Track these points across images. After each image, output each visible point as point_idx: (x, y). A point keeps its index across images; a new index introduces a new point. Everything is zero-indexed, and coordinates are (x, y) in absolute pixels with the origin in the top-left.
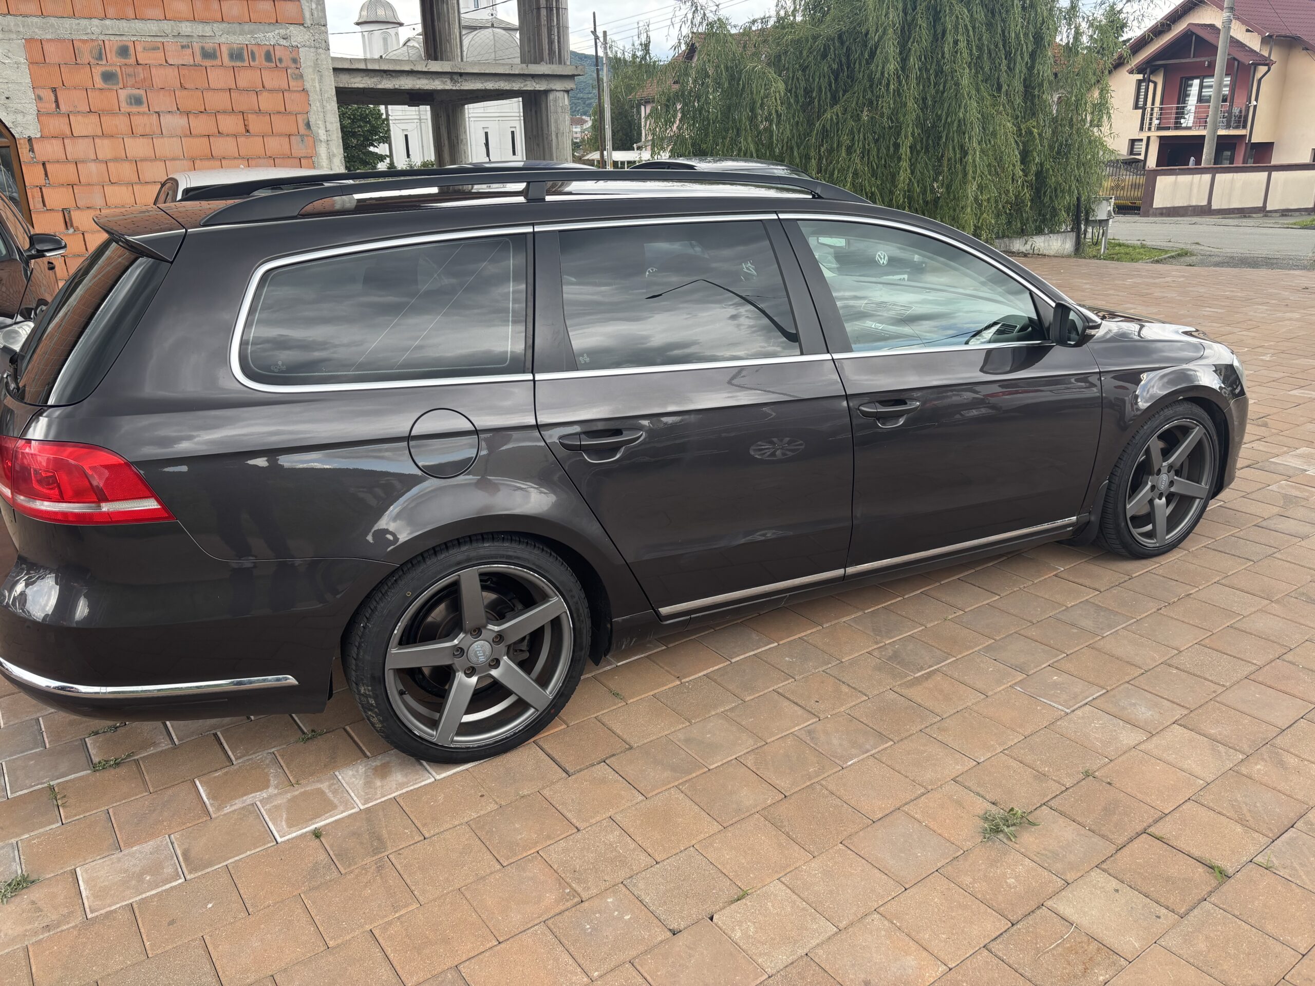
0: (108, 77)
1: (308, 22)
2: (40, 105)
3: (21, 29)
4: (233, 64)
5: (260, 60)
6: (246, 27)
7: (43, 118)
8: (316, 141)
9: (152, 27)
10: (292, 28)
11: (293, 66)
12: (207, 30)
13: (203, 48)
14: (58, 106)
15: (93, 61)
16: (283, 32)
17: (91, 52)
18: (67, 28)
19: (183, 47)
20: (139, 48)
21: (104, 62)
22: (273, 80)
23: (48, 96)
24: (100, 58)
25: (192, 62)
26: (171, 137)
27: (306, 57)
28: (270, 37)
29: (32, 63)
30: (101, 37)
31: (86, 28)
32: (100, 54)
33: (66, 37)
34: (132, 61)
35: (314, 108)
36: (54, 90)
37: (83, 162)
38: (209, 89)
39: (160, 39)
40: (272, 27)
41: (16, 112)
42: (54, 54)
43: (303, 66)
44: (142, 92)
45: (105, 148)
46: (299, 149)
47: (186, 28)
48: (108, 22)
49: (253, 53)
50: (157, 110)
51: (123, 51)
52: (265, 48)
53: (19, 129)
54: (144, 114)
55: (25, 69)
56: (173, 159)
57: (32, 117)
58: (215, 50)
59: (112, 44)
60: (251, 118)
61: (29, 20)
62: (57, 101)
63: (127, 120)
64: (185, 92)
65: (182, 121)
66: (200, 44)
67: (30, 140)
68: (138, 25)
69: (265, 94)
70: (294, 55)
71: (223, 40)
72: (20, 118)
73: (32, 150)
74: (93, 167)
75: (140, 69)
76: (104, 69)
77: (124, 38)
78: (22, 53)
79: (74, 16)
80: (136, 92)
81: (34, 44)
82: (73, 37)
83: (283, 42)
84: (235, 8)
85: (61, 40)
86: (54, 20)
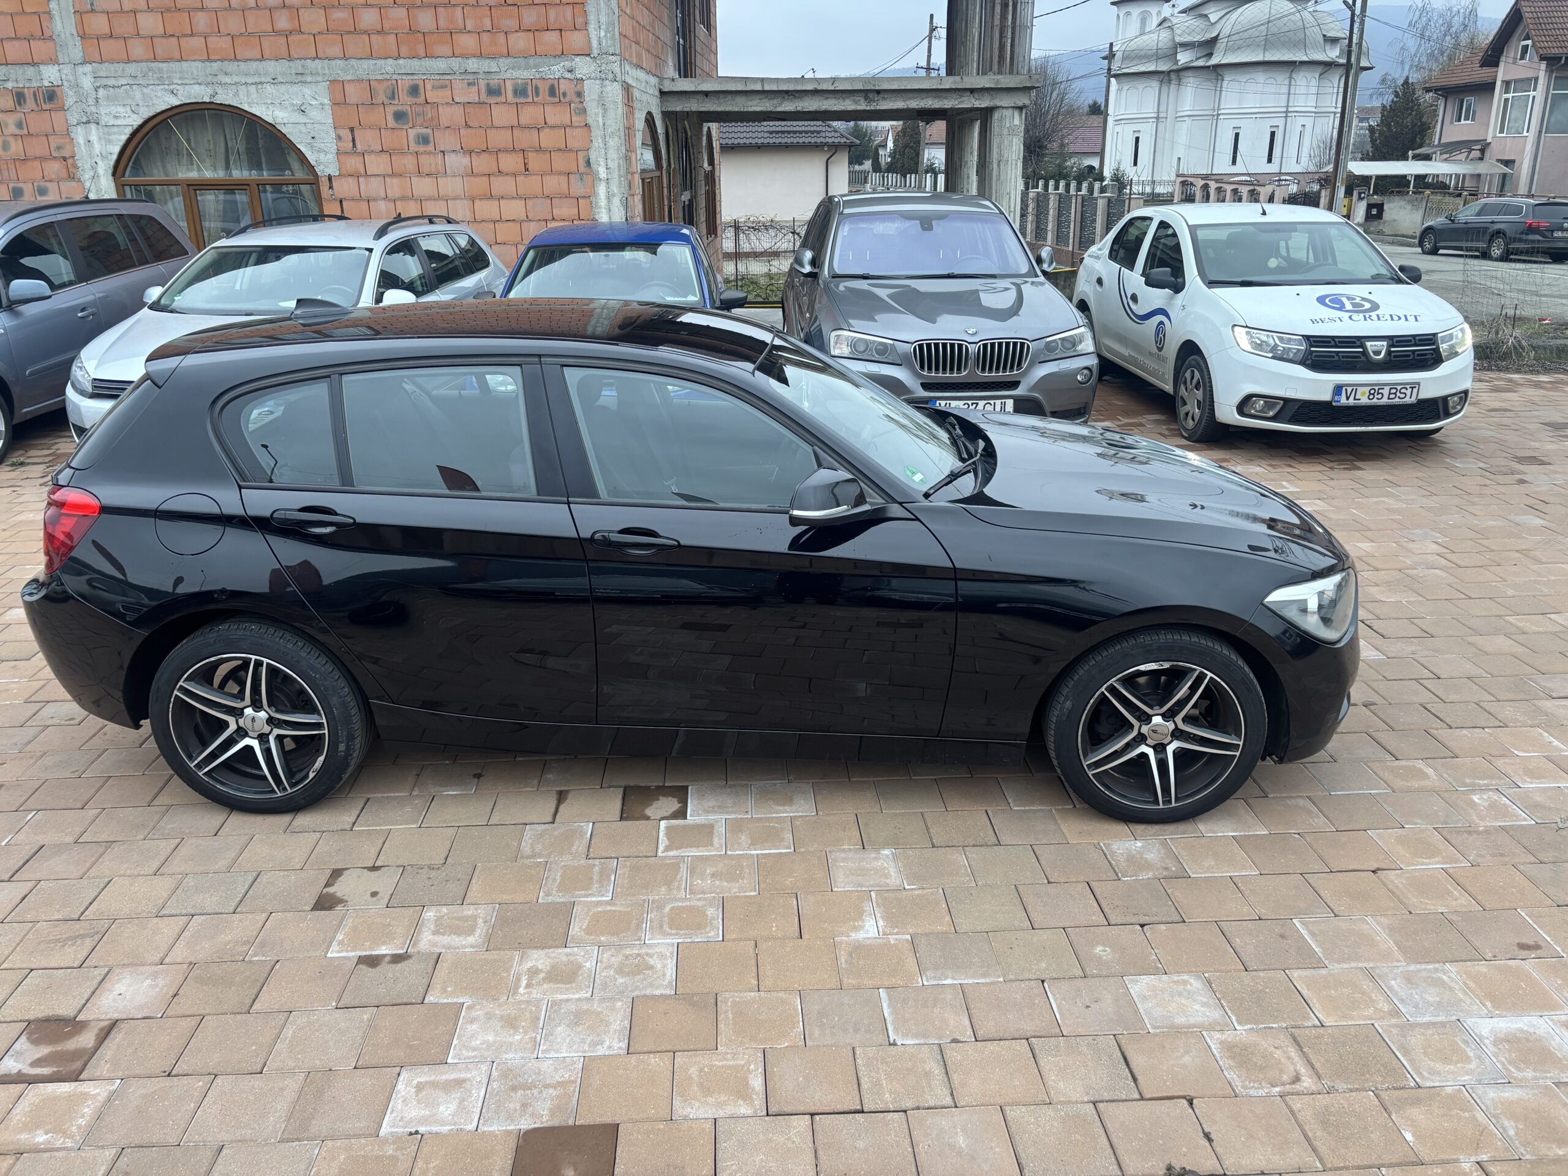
0: (399, 116)
1: (595, 52)
2: (340, 144)
3: (327, 72)
4: (517, 100)
5: (544, 95)
6: (531, 61)
7: (342, 157)
8: (595, 179)
9: (441, 65)
10: (577, 59)
11: (577, 100)
12: (492, 66)
13: (488, 85)
14: (354, 145)
15: (386, 101)
16: (568, 64)
17: (385, 92)
19: (469, 84)
20: (429, 86)
21: (396, 102)
22: (555, 115)
23: (346, 134)
24: (393, 98)
25: (477, 100)
26: (454, 176)
27: (591, 89)
28: (556, 70)
29: (335, 104)
30: (395, 77)
31: (380, 69)
32: (393, 93)
33: (364, 77)
34: (422, 100)
35: (595, 144)
36: (352, 130)
37: (375, 200)
38: (493, 127)
39: (449, 77)
40: (557, 60)
41: (320, 151)
42: (354, 94)
43: (587, 99)
45: (394, 187)
46: (578, 188)
47: (472, 64)
48: (401, 61)
49: (537, 88)
50: (443, 149)
51: (414, 90)
52: (550, 82)
53: (321, 167)
54: (430, 153)
55: (328, 108)
56: (455, 198)
57: (331, 157)
58: (500, 88)
59: (405, 83)
60: (531, 156)
61: (334, 63)
62: (354, 140)
63: (414, 158)
64: (469, 130)
65: (466, 160)
66: (486, 81)
67: (330, 178)
68: (428, 63)
69: (547, 130)
70: (578, 88)
71: (508, 75)
72: (322, 156)
73: (331, 187)
74: (382, 205)
75: (428, 106)
76: (395, 108)
77: (415, 77)
78: (327, 95)
79: (371, 57)
80: (424, 131)
81: (337, 86)
82: (371, 77)
83: (568, 75)
84: (520, 41)
85: (359, 81)
86: (353, 62)
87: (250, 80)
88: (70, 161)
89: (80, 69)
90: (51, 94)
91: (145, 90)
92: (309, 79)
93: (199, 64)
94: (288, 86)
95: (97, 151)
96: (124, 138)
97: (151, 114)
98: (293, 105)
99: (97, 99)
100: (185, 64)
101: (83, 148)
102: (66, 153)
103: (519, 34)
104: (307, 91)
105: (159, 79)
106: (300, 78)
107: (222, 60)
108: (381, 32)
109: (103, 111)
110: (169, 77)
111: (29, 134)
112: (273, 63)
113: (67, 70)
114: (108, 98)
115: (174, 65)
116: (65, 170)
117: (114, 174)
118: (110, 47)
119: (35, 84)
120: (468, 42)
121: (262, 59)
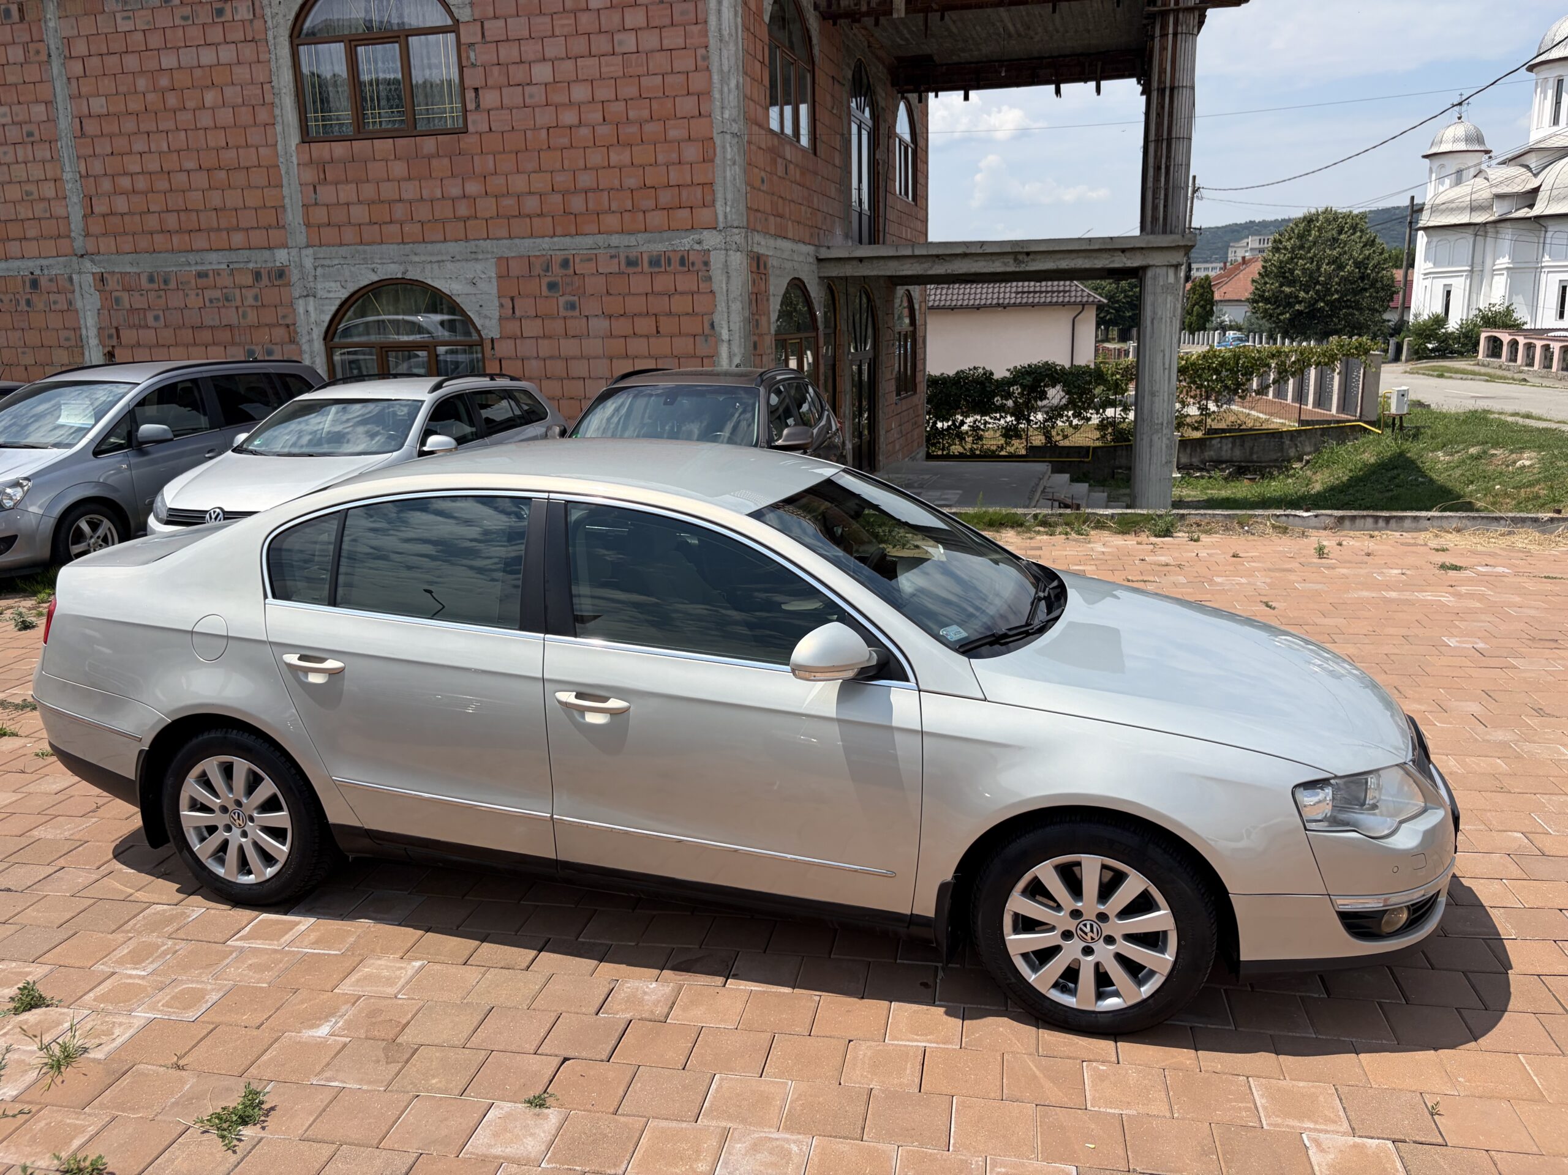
0: (552, 286)
1: (721, 226)
2: (502, 311)
3: (495, 250)
4: (652, 270)
5: (675, 265)
6: (665, 235)
7: (503, 322)
8: (719, 340)
9: (588, 241)
10: (705, 232)
11: (704, 268)
12: (632, 240)
13: (627, 257)
14: (514, 312)
15: (542, 273)
16: (696, 237)
17: (541, 265)
18: (526, 246)
19: (612, 257)
20: (577, 260)
21: (550, 274)
22: (685, 282)
23: (508, 303)
24: (547, 270)
25: (617, 270)
26: (595, 337)
27: (717, 260)
28: (686, 242)
29: (500, 277)
30: (550, 253)
31: (538, 246)
32: (548, 267)
33: (525, 254)
34: (571, 271)
35: (719, 308)
36: (512, 299)
37: (528, 359)
38: (630, 294)
39: (595, 252)
40: (688, 233)
41: (486, 317)
42: (516, 269)
43: (712, 268)
44: (576, 298)
45: (546, 348)
46: (702, 349)
47: (615, 240)
48: (555, 239)
49: (669, 259)
50: (586, 314)
51: (565, 263)
52: (681, 253)
53: (486, 331)
54: (576, 318)
55: (494, 282)
56: (595, 358)
57: (495, 322)
58: (637, 259)
59: (559, 256)
60: (663, 320)
61: (501, 242)
62: (513, 307)
63: (562, 322)
64: (610, 298)
65: (605, 323)
66: (626, 254)
67: (492, 340)
68: (578, 240)
69: (677, 297)
70: (705, 259)
71: (644, 249)
72: (487, 322)
73: (493, 348)
74: (534, 363)
75: (576, 277)
76: (549, 279)
77: (567, 252)
78: (494, 269)
79: (532, 236)
80: (572, 298)
81: (503, 262)
82: (530, 254)
83: (697, 247)
84: (657, 219)
85: (521, 257)
86: (517, 241)
87: (434, 259)
88: (292, 328)
89: (304, 252)
90: (281, 274)
91: (353, 269)
92: (480, 257)
93: (395, 247)
94: (464, 263)
95: (312, 320)
96: (334, 308)
97: (356, 288)
98: (466, 279)
99: (315, 277)
100: (384, 246)
101: (302, 317)
102: (289, 321)
103: (655, 213)
104: (479, 267)
105: (364, 259)
106: (473, 256)
107: (414, 243)
108: (541, 215)
109: (319, 287)
110: (372, 258)
111: (263, 306)
112: (453, 244)
113: (294, 252)
114: (324, 276)
115: (375, 247)
116: (287, 336)
117: (325, 339)
118: (328, 233)
119: (270, 265)
120: (612, 221)
121: (445, 240)
